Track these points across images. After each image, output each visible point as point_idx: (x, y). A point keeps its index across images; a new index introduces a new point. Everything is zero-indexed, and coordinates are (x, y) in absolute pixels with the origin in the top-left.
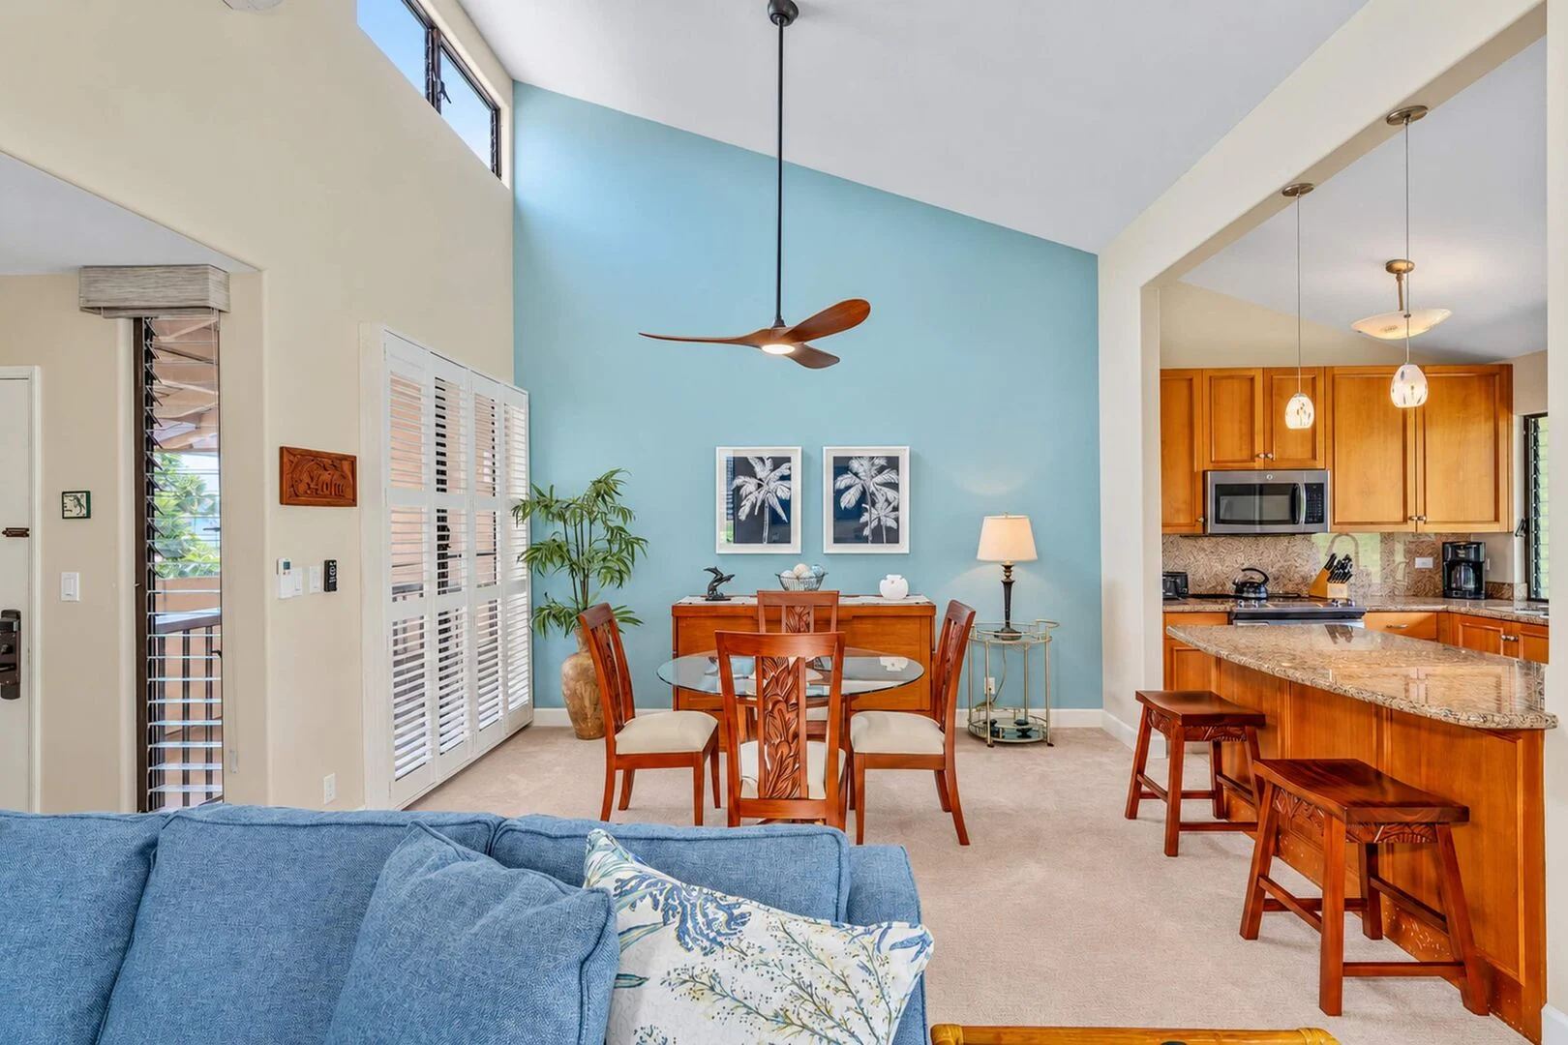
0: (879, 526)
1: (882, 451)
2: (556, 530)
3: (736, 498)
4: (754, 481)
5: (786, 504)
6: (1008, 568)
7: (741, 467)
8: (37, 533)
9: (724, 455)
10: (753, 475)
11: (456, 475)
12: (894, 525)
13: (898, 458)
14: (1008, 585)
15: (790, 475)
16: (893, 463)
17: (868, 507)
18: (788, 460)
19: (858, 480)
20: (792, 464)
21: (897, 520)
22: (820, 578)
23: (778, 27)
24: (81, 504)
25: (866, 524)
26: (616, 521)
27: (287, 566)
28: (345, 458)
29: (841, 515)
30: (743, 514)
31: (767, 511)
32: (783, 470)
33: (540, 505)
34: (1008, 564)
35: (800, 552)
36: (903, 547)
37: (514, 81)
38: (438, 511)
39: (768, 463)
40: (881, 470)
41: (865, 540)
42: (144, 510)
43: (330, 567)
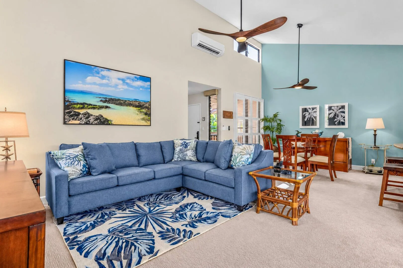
0: (339, 121)
1: (340, 104)
2: (268, 124)
3: (304, 117)
4: (308, 113)
5: (315, 117)
6: (375, 131)
7: (305, 110)
8: (200, 122)
9: (301, 108)
10: (308, 111)
11: (249, 114)
12: (344, 121)
13: (345, 106)
14: (375, 135)
15: (316, 111)
16: (343, 107)
17: (336, 117)
18: (316, 108)
19: (333, 111)
20: (317, 109)
21: (344, 120)
22: (321, 133)
23: (299, 28)
24: (204, 119)
25: (336, 121)
26: (279, 122)
27: (224, 126)
28: (231, 112)
29: (330, 119)
30: (306, 120)
31: (311, 119)
32: (315, 110)
33: (265, 120)
34: (375, 130)
35: (319, 128)
36: (346, 126)
37: (262, 44)
38: (246, 120)
39: (311, 109)
40: (340, 109)
41: (336, 125)
42: (210, 119)
43: (229, 127)
